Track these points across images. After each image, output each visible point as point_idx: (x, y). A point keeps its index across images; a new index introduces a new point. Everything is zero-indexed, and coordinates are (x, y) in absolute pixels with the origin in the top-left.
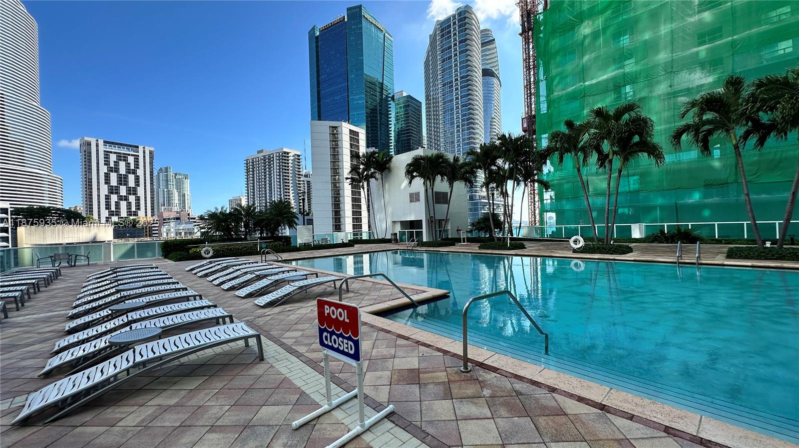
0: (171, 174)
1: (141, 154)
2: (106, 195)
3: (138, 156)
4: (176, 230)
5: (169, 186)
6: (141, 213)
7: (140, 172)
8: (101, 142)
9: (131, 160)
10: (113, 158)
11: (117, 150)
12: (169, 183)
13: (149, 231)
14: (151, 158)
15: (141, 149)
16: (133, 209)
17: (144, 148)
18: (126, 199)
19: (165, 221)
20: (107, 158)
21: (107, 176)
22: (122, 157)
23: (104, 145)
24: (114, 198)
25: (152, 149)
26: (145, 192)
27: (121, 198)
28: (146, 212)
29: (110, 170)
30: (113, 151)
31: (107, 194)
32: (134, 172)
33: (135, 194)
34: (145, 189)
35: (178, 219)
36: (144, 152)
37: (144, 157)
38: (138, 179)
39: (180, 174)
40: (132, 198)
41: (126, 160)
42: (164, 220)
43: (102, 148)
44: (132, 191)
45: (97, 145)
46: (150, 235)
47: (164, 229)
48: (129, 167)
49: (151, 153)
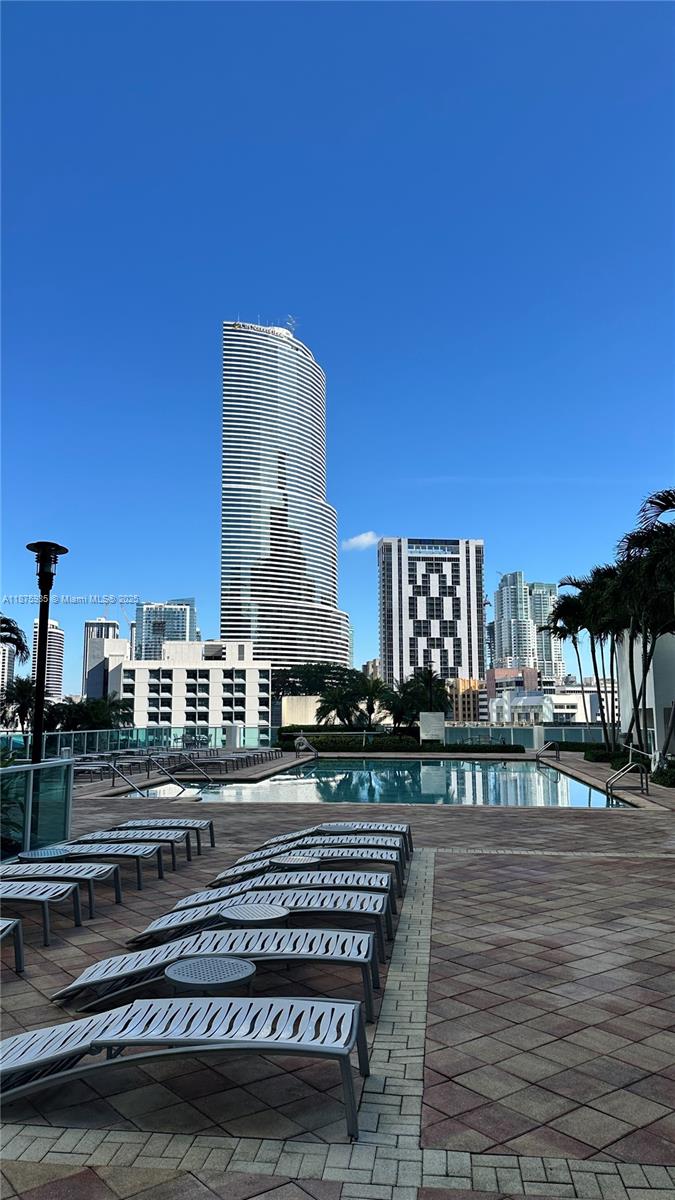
0: (523, 586)
1: (462, 556)
2: (411, 639)
3: (458, 559)
4: (512, 707)
5: (519, 612)
6: (463, 672)
7: (461, 591)
8: (405, 544)
9: (447, 568)
10: (421, 568)
11: (427, 553)
12: (519, 606)
13: (474, 709)
14: (479, 561)
15: (462, 547)
16: (451, 664)
17: (467, 543)
18: (439, 644)
19: (498, 688)
20: (412, 569)
21: (413, 602)
22: (434, 566)
23: (409, 548)
24: (422, 642)
25: (480, 542)
26: (469, 629)
27: (432, 643)
28: (471, 670)
29: (418, 591)
30: (421, 555)
31: (412, 636)
32: (452, 592)
33: (453, 634)
34: (469, 623)
35: (519, 683)
36: (468, 552)
37: (468, 560)
38: (458, 605)
39: (541, 586)
40: (448, 642)
41: (439, 571)
42: (497, 685)
43: (406, 553)
44: (449, 629)
45: (400, 550)
46: (475, 716)
47: (493, 705)
48: (445, 582)
49: (479, 550)
